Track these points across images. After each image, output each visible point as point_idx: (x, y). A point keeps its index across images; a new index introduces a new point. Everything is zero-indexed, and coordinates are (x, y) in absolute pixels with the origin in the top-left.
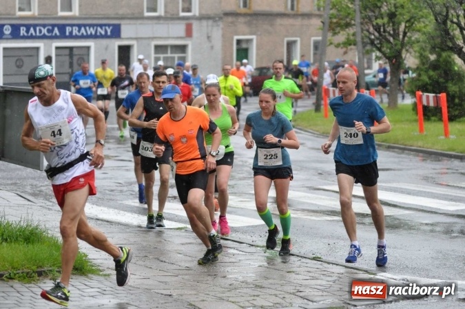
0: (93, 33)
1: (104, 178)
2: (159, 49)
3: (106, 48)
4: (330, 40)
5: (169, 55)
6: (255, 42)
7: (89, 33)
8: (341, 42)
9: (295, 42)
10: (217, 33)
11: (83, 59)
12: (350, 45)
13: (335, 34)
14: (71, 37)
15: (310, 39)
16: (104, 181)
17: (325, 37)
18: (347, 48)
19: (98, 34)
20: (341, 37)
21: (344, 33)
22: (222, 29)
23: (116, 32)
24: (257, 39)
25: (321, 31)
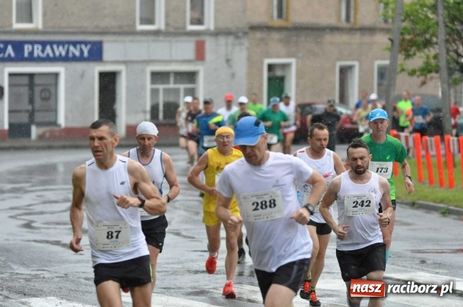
0: (64, 53)
1: (79, 262)
2: (158, 77)
3: (82, 76)
4: (401, 65)
5: (172, 86)
6: (294, 69)
7: (57, 54)
8: (417, 68)
9: (351, 68)
10: (240, 56)
11: (48, 90)
12: (430, 71)
13: (408, 56)
14: (32, 59)
15: (373, 63)
16: (78, 265)
17: (393, 59)
18: (426, 76)
19: (70, 55)
20: (418, 61)
21: (422, 54)
22: (248, 49)
23: (96, 54)
24: (297, 63)
25: (388, 53)
